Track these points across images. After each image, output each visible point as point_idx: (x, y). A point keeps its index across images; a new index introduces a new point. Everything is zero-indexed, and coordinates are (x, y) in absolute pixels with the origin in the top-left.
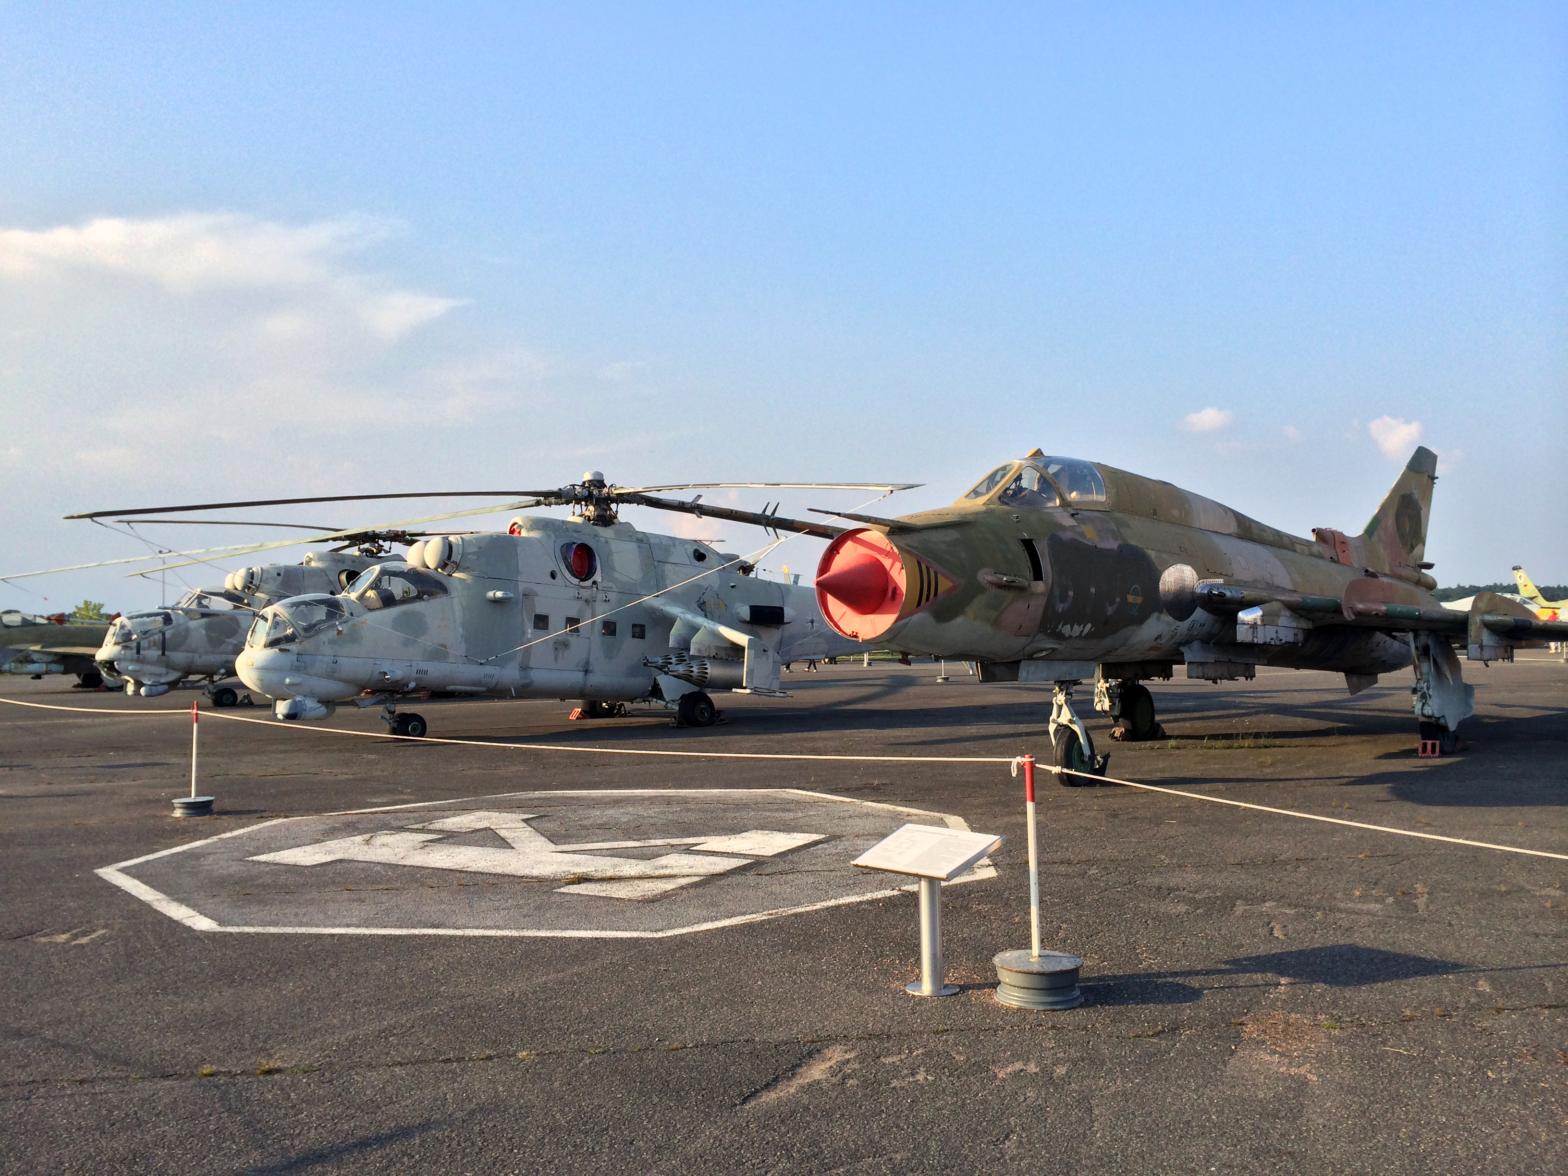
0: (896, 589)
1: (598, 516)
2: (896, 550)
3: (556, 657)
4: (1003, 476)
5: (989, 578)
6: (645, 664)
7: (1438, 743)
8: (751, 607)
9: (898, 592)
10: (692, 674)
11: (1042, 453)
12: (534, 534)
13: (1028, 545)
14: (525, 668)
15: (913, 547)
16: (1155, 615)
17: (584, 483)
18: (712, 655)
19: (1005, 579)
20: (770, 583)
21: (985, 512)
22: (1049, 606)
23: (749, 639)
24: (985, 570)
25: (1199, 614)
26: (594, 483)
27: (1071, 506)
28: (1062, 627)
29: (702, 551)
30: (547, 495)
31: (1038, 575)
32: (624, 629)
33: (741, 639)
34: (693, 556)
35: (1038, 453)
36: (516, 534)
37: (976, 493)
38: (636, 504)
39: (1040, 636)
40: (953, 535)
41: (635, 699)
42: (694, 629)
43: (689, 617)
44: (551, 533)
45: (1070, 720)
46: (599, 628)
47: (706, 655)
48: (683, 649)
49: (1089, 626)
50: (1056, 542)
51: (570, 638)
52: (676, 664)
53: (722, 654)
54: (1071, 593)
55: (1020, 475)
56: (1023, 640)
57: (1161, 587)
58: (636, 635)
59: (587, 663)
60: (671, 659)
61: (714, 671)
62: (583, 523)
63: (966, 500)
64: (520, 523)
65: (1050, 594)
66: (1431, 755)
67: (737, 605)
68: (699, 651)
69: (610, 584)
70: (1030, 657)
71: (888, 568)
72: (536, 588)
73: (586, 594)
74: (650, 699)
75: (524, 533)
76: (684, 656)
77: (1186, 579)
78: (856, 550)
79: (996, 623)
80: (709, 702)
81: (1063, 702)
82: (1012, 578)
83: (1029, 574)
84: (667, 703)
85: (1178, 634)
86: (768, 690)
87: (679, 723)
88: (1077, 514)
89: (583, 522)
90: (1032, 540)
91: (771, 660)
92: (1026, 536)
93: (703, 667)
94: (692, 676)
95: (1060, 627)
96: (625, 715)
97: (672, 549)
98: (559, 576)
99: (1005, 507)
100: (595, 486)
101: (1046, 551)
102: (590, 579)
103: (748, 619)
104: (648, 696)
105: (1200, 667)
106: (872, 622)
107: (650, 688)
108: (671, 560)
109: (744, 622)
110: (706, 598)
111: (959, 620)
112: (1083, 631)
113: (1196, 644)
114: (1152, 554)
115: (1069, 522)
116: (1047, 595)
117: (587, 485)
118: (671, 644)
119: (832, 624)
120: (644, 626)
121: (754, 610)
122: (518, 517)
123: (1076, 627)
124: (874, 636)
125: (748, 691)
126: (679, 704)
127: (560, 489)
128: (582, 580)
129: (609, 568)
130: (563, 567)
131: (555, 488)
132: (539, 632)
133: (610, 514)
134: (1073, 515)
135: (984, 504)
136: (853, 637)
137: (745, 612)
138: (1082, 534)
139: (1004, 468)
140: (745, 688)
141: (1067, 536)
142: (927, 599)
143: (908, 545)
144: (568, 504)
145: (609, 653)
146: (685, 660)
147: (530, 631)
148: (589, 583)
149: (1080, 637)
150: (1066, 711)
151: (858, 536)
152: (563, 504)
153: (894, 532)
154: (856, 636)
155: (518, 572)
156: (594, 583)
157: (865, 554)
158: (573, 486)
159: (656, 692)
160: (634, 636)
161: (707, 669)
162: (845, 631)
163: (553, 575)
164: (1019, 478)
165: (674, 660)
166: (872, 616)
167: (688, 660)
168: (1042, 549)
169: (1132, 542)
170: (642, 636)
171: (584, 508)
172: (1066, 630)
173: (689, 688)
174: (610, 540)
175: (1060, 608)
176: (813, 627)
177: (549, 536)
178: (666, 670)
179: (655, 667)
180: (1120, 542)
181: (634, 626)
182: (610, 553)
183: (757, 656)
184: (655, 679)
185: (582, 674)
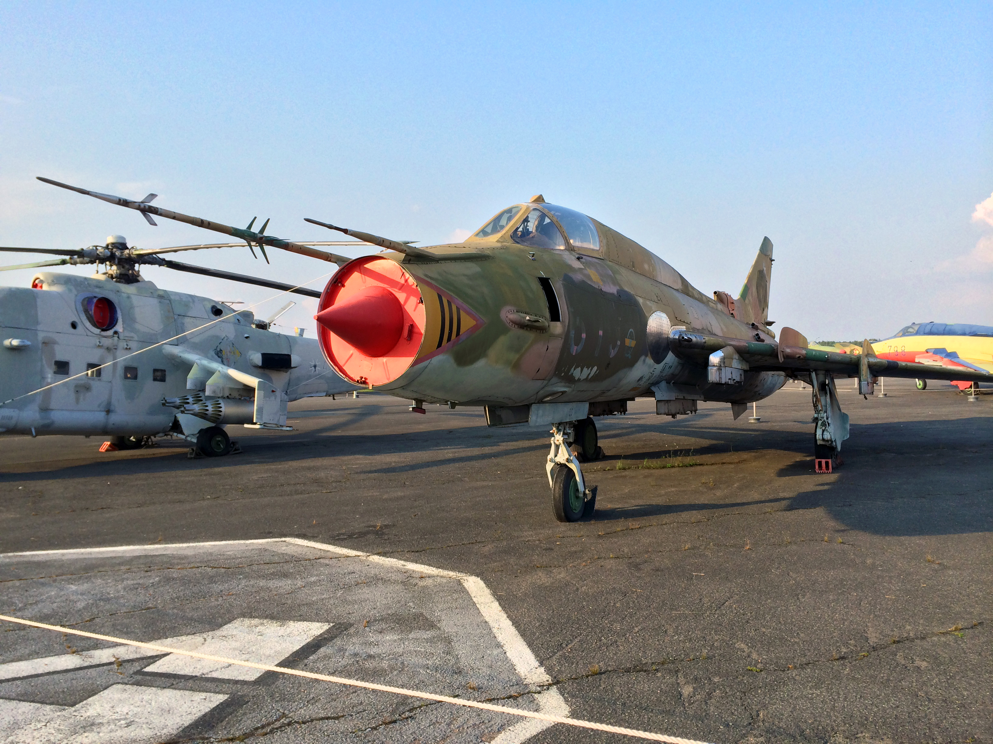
0: (412, 327)
1: (120, 274)
2: (411, 281)
3: (77, 400)
4: (509, 219)
5: (513, 316)
6: (164, 404)
7: (830, 461)
8: (264, 355)
9: (416, 330)
10: (207, 412)
11: (543, 199)
12: (55, 289)
13: (545, 283)
14: (45, 409)
15: (431, 278)
16: (643, 358)
17: (108, 245)
18: (226, 395)
19: (528, 318)
20: (279, 335)
21: (501, 248)
22: (565, 348)
23: (259, 382)
24: (508, 308)
25: (670, 358)
26: (116, 245)
27: (574, 251)
28: (574, 370)
29: (219, 307)
30: (71, 253)
31: (555, 316)
32: (145, 373)
33: (252, 381)
34: (210, 311)
35: (540, 199)
36: (39, 289)
37: (483, 232)
38: (157, 266)
39: (554, 380)
40: (473, 268)
41: (158, 433)
42: (210, 373)
43: (205, 362)
44: (72, 287)
45: (567, 459)
46: (120, 371)
47: (220, 395)
48: (200, 391)
49: (595, 368)
50: (569, 282)
51: (92, 382)
52: (193, 404)
53: (236, 394)
54: (584, 336)
55: (528, 217)
56: (539, 384)
57: (648, 330)
58: (158, 378)
59: (109, 404)
60: (188, 399)
61: (227, 409)
62: (106, 281)
63: (477, 238)
64: (42, 278)
65: (567, 336)
66: (826, 471)
67: (250, 352)
68: (214, 392)
69: (132, 334)
70: (541, 401)
71: (402, 302)
72: (56, 337)
73: (107, 342)
74: (171, 433)
75: (45, 288)
76: (201, 397)
77: (664, 325)
78: (364, 282)
79: (516, 366)
80: (224, 434)
81: (561, 442)
82: (534, 318)
83: (547, 314)
84: (187, 437)
85: (654, 376)
86: (276, 424)
87: (196, 454)
88: (582, 258)
89: (106, 279)
90: (549, 279)
91: (279, 400)
92: (543, 275)
93: (217, 406)
94: (207, 414)
95: (573, 369)
96: (153, 446)
97: (191, 305)
98: (80, 327)
99: (518, 246)
100: (118, 248)
101: (562, 291)
102: (111, 329)
103: (260, 364)
104: (170, 431)
105: (666, 404)
106: (385, 366)
107: (171, 425)
108: (190, 314)
109: (256, 367)
110: (222, 347)
111: (481, 363)
112: (590, 373)
113: (663, 384)
114: (641, 301)
115: (577, 265)
116: (563, 337)
117: (110, 247)
118: (189, 385)
119: (336, 368)
120: (165, 371)
121: (265, 356)
122: (40, 273)
123: (585, 369)
124: (386, 381)
125: (257, 426)
126: (198, 438)
127: (83, 249)
128: (103, 330)
129: (130, 320)
130: (84, 318)
131: (77, 248)
132: (59, 376)
133: (133, 274)
134: (578, 258)
135: (498, 241)
136: (361, 383)
137: (257, 359)
138: (589, 277)
139: (509, 211)
140: (255, 424)
141: (578, 277)
142: (449, 339)
143: (426, 276)
144: (92, 264)
145: (131, 395)
146: (202, 400)
147: (49, 376)
148: (110, 333)
149: (586, 380)
150: (563, 449)
151: (366, 266)
152: (87, 263)
153: (410, 260)
154: (365, 382)
155: (37, 323)
156: (116, 333)
157: (375, 287)
158: (96, 246)
159: (176, 427)
160: (155, 379)
161: (221, 407)
162: (352, 376)
163: (74, 326)
164: (526, 220)
165: (191, 400)
166: (384, 359)
167: (204, 400)
168: (558, 288)
169: (626, 289)
170: (163, 379)
171: (108, 267)
172: (577, 373)
173: (207, 424)
174: (132, 296)
175: (575, 350)
176: (315, 371)
177: (70, 290)
178: (182, 409)
179: (173, 407)
180: (618, 288)
181: (155, 371)
182: (132, 307)
183: (265, 396)
184: (176, 417)
185: (103, 414)
